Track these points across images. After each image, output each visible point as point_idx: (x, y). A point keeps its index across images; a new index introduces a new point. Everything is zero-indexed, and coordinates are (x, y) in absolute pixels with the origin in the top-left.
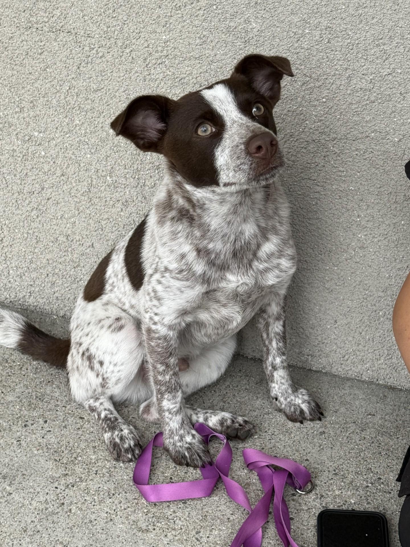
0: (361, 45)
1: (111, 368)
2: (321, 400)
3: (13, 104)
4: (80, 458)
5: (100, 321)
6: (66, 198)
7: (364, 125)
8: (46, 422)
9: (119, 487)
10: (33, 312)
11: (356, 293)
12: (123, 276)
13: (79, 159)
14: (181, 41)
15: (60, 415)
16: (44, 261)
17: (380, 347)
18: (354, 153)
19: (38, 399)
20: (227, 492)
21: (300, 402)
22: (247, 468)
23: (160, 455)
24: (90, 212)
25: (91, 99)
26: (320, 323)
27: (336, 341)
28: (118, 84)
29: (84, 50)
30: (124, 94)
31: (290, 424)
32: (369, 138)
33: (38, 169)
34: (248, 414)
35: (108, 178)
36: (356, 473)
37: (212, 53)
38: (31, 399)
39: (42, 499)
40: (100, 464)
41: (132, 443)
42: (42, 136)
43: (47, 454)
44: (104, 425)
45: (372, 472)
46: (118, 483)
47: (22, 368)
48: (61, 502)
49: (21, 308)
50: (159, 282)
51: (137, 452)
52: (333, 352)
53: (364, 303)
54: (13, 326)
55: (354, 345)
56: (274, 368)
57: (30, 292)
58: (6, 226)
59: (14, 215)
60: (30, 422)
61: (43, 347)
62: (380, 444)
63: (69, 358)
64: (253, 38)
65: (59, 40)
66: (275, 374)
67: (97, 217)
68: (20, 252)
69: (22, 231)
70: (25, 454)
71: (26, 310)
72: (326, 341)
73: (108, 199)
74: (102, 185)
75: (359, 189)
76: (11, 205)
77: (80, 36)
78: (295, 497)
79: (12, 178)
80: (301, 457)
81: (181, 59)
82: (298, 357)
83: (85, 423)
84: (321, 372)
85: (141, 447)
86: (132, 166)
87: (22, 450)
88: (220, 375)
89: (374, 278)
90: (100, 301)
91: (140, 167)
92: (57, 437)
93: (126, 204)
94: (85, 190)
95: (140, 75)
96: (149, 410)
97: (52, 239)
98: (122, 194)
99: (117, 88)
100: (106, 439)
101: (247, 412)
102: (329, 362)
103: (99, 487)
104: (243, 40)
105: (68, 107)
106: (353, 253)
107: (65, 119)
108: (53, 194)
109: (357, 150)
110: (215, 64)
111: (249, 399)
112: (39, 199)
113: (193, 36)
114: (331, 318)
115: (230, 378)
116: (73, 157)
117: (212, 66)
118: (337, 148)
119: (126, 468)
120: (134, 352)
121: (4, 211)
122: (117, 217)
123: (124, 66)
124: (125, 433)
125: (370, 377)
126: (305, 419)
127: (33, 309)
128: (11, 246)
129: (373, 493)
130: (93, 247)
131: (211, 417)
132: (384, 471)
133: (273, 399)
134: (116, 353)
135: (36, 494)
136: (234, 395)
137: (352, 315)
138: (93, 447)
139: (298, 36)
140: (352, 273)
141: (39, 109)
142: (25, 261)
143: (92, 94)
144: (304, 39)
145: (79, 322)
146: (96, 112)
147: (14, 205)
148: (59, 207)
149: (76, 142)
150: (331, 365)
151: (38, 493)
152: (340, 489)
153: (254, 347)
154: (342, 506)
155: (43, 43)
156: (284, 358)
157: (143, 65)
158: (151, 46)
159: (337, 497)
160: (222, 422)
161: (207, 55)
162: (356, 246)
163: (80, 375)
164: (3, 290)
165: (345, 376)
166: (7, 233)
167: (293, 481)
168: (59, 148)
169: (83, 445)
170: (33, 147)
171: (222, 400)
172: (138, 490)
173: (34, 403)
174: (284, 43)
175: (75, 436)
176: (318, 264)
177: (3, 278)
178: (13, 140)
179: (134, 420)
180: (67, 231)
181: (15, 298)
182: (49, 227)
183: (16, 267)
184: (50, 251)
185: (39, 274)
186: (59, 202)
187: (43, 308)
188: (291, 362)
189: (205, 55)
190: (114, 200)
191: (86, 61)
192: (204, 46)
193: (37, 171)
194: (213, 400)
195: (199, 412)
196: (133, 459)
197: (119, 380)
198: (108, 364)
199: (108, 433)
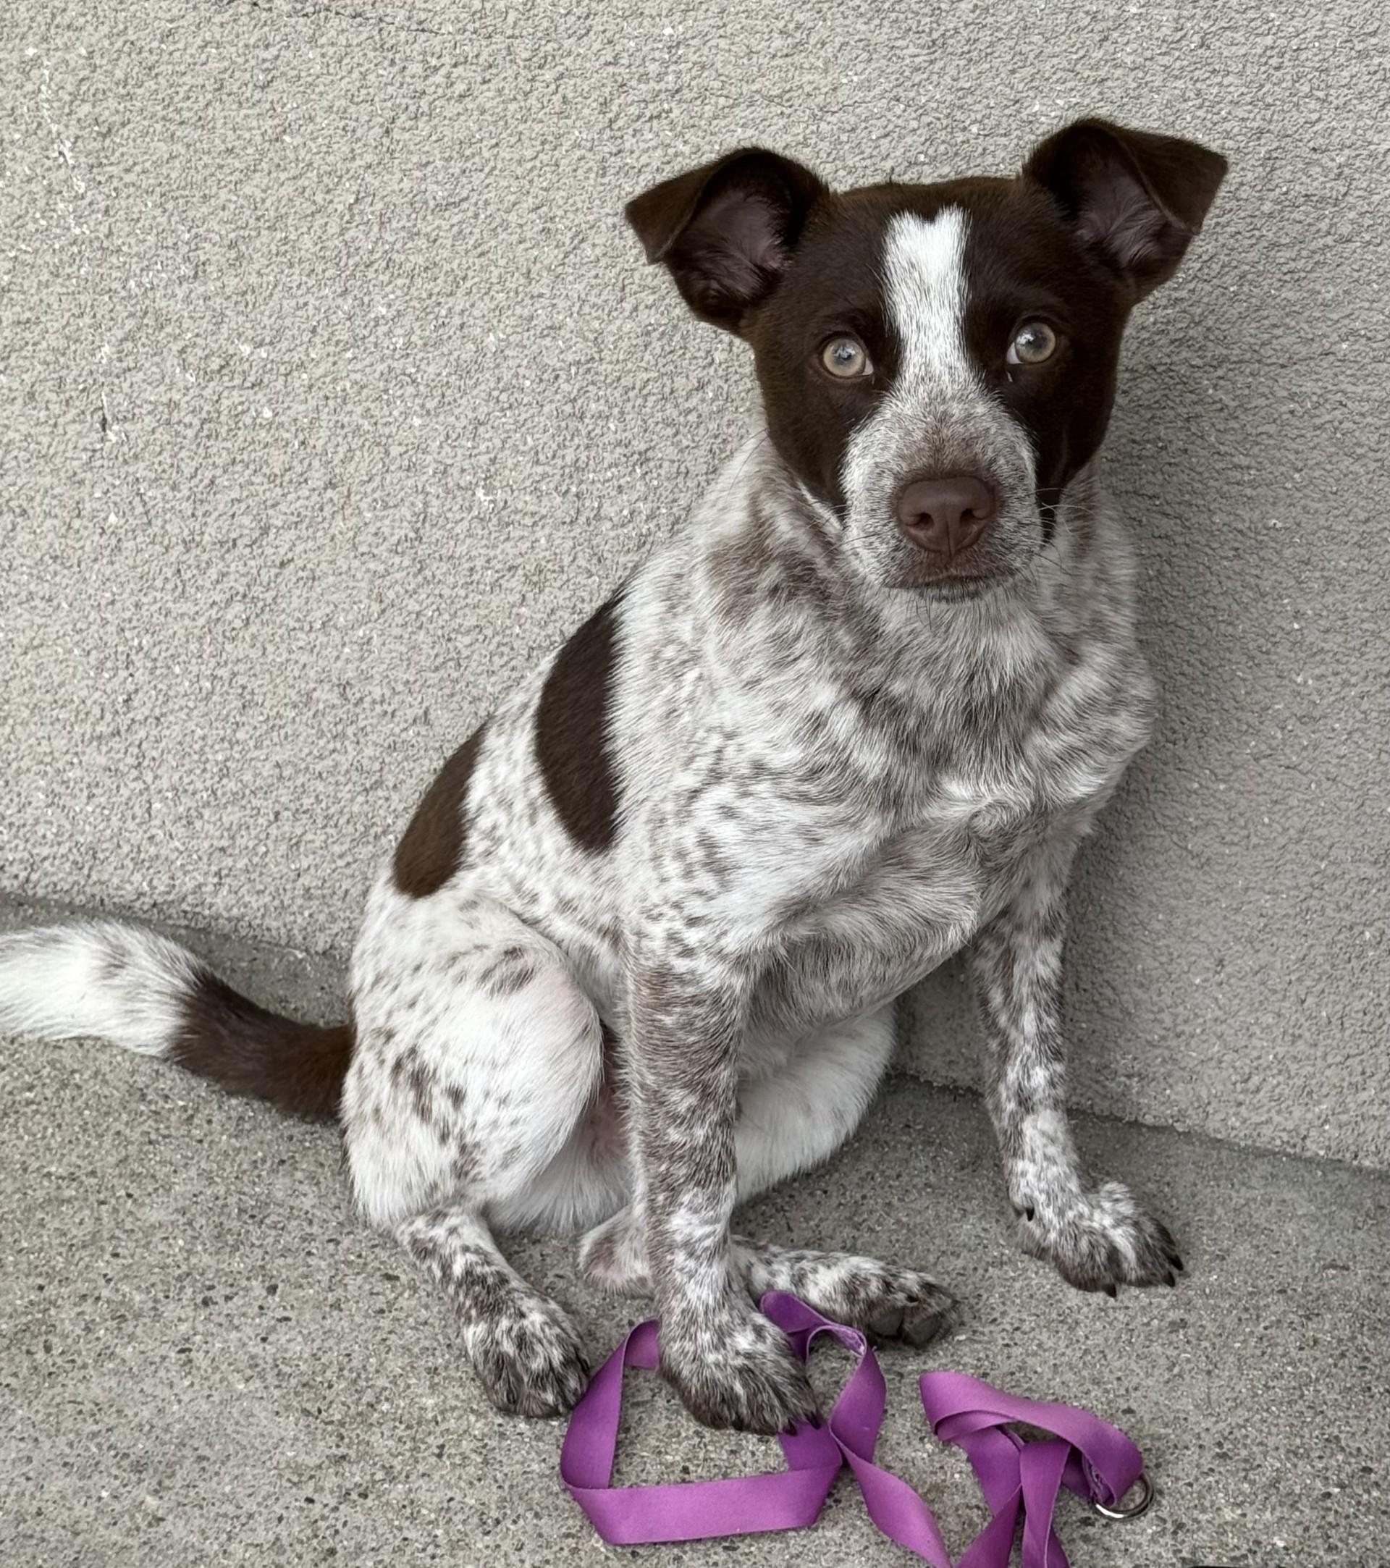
0: (1310, 54)
1: (490, 1111)
2: (1173, 1219)
3: (171, 253)
4: (385, 1407)
5: (454, 959)
6: (340, 562)
7: (1317, 314)
8: (272, 1290)
9: (515, 1498)
10: (226, 937)
11: (1289, 867)
13: (387, 431)
14: (723, 44)
15: (319, 1269)
16: (267, 770)
17: (1364, 1046)
18: (1284, 409)
19: (245, 1217)
20: (870, 1513)
21: (1108, 1221)
22: (935, 1438)
23: (647, 1396)
24: (417, 608)
25: (427, 235)
26: (1170, 969)
27: (1219, 1029)
28: (516, 183)
29: (407, 72)
30: (533, 216)
31: (1073, 1297)
32: (1331, 358)
33: (252, 467)
34: (935, 1264)
35: (480, 493)
36: (1288, 1451)
37: (825, 83)
38: (223, 1218)
39: (263, 1536)
40: (452, 1424)
41: (557, 1355)
42: (264, 355)
43: (277, 1393)
44: (461, 1298)
45: (1343, 1449)
46: (511, 1487)
47: (192, 1117)
48: (326, 1546)
49: (187, 927)
50: (728, 813)
51: (573, 1383)
52: (1213, 1064)
53: (1312, 902)
54: (153, 983)
55: (1279, 1041)
56: (1026, 1103)
57: (218, 874)
58: (141, 655)
59: (170, 619)
60: (221, 1291)
61: (254, 1051)
62: (1366, 1359)
63: (351, 1081)
64: (956, 31)
65: (323, 40)
66: (1028, 1127)
67: (441, 623)
68: (188, 739)
69: (195, 669)
70: (206, 1392)
71: (206, 931)
72: (1187, 1029)
73: (479, 563)
74: (458, 517)
75: (1298, 525)
76: (159, 583)
77: (392, 28)
78: (1091, 1531)
79: (164, 495)
80: (1109, 1402)
81: (722, 101)
82: (1097, 1082)
83: (401, 1294)
84: (1169, 1129)
85: (585, 1369)
86: (560, 453)
87: (197, 1381)
89: (1347, 818)
90: (451, 893)
91: (583, 458)
92: (308, 1338)
93: (537, 580)
94: (403, 533)
95: (589, 155)
96: (611, 1253)
97: (293, 694)
98: (524, 546)
99: (512, 198)
100: (470, 1346)
101: (932, 1258)
102: (1199, 1098)
103: (451, 1499)
104: (925, 39)
105: (351, 262)
106: (1279, 735)
107: (339, 301)
108: (299, 548)
109: (1292, 397)
110: (834, 119)
111: (937, 1216)
112: (252, 563)
113: (760, 25)
114: (1206, 952)
115: (875, 1150)
116: (366, 426)
117: (823, 125)
118: (1227, 393)
119: (538, 1438)
120: (566, 1060)
121: (137, 606)
122: (508, 622)
123: (537, 127)
124: (533, 1323)
125: (1333, 1144)
126: (1121, 1278)
127: (229, 927)
128: (157, 719)
129: (1347, 1517)
130: (427, 722)
131: (815, 1271)
132: (1379, 1447)
133: (1018, 1213)
134: (507, 1063)
135: (243, 1520)
136: (889, 1204)
137: (1275, 940)
138: (429, 1370)
139: (1104, 25)
140: (1276, 802)
141: (257, 266)
142: (204, 770)
143: (430, 218)
144: (1123, 34)
145: (383, 966)
146: (442, 278)
147: (169, 586)
148: (319, 590)
149: (377, 375)
150: (1203, 1107)
151: (251, 1516)
152: (1239, 1505)
153: (954, 1050)
154: (1245, 1557)
155: (273, 51)
157: (597, 121)
158: (625, 61)
159: (1228, 1528)
160: (851, 1288)
161: (808, 89)
162: (1287, 714)
163: (383, 1135)
164: (131, 866)
165: (1250, 1142)
166: (147, 678)
167: (1084, 1477)
168: (321, 394)
169: (395, 1364)
170: (235, 393)
171: (850, 1219)
172: (578, 1508)
173: (235, 1230)
174: (1057, 49)
175: (368, 1336)
176: (1164, 775)
177: (131, 825)
178: (170, 370)
179: (561, 1284)
180: (342, 671)
181: (168, 893)
182: (285, 655)
183: (175, 789)
184: (286, 737)
185: (248, 812)
186: (318, 573)
187: (260, 926)
188: (1074, 1099)
189: (801, 87)
190: (499, 566)
191: (412, 108)
192: (796, 58)
193: (247, 472)
194: (821, 1220)
195: (775, 1256)
196: (561, 1409)
197: (513, 1150)
198: (481, 1099)
199: (477, 1324)
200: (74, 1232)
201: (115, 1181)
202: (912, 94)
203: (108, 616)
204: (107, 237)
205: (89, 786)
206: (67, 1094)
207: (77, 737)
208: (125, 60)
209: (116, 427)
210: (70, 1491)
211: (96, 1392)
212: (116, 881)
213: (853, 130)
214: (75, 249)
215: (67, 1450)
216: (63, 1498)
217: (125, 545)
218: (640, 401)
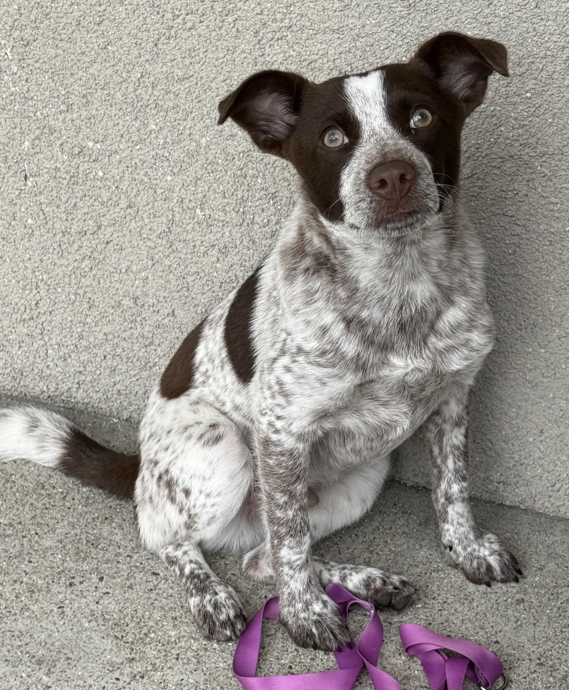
1: (202, 499)
2: (518, 550)
3: (56, 100)
4: (152, 635)
5: (186, 428)
6: (134, 242)
8: (101, 579)
9: (212, 680)
10: (82, 412)
12: (222, 361)
13: (155, 182)
15: (123, 570)
16: (101, 336)
19: (89, 544)
21: (487, 553)
22: (406, 654)
23: (273, 632)
24: (169, 263)
25: (174, 93)
26: (518, 434)
27: (541, 462)
28: (215, 69)
29: (165, 18)
30: (223, 84)
31: (471, 587)
33: (93, 198)
34: (407, 571)
35: (198, 211)
37: (359, 23)
38: (79, 545)
40: (183, 644)
41: (232, 613)
42: (99, 147)
43: (103, 628)
44: (188, 584)
46: (210, 674)
47: (65, 497)
49: (64, 407)
50: (288, 369)
51: (239, 626)
52: (538, 477)
54: (52, 434)
56: (449, 500)
57: (78, 383)
58: (43, 283)
59: (56, 267)
60: (76, 581)
61: (97, 466)
63: (138, 483)
65: (126, 3)
66: (450, 509)
67: (180, 270)
68: (64, 322)
69: (67, 290)
70: (71, 627)
71: (72, 409)
72: (526, 462)
73: (198, 243)
74: (188, 222)
76: (51, 251)
79: (53, 210)
80: (488, 638)
81: (311, 32)
82: (484, 485)
83: (160, 582)
84: (518, 507)
85: (245, 619)
86: (235, 193)
87: (66, 622)
88: (365, 511)
90: (187, 398)
91: (246, 196)
92: (118, 603)
93: (224, 251)
94: (163, 229)
95: (249, 56)
96: (257, 564)
97: (112, 302)
98: (219, 235)
99: (213, 76)
100: (192, 607)
101: (405, 568)
102: (531, 493)
103: (182, 680)
104: (406, 3)
105: (139, 104)
107: (134, 122)
108: (115, 235)
110: (363, 40)
111: (408, 548)
112: (93, 242)
114: (535, 426)
115: (380, 516)
116: (146, 179)
117: (358, 43)
118: (547, 169)
119: (223, 651)
120: (237, 477)
121: (41, 261)
122: (211, 270)
123: (225, 43)
124: (221, 598)
126: (494, 579)
127: (83, 407)
128: (50, 312)
130: (174, 315)
131: (351, 574)
133: (445, 548)
134: (210, 478)
135: (87, 688)
136: (386, 542)
137: (567, 421)
138: (172, 618)
140: (568, 358)
141: (95, 106)
142: (72, 336)
143: (175, 85)
145: (153, 430)
146: (181, 112)
147: (55, 252)
148: (124, 254)
149: (151, 157)
150: (533, 498)
151: (91, 686)
153: (417, 469)
155: (103, 7)
156: (465, 484)
157: (252, 40)
158: (266, 13)
160: (368, 583)
161: (351, 26)
163: (154, 509)
164: (38, 379)
165: (555, 514)
166: (45, 293)
167: (475, 674)
168: (125, 165)
169: (157, 616)
170: (86, 164)
171: (368, 548)
172: (241, 685)
173: (84, 551)
174: (468, 9)
175: (145, 601)
176: (516, 345)
177: (39, 360)
178: (56, 153)
179: (234, 578)
180: (135, 292)
181: (56, 391)
182: (109, 284)
183: (58, 344)
184: (109, 322)
185: (92, 355)
186: (124, 247)
187: (97, 407)
188: (473, 493)
189: (348, 25)
190: (206, 245)
191: (167, 34)
192: (345, 12)
193: (91, 201)
194: (354, 549)
195: (333, 567)
196: (233, 638)
197: (212, 518)
198: (198, 494)
199: (195, 597)
200: (11, 551)
201: (30, 527)
202: (399, 29)
203: (28, 265)
204: (27, 92)
205: (19, 343)
206: (9, 485)
207: (14, 320)
208: (35, 11)
209: (31, 179)
210: (8, 674)
211: (20, 626)
212: (31, 385)
213: (372, 45)
214: (12, 98)
215: (7, 654)
216: (5, 676)
217: (35, 233)
218: (272, 170)
